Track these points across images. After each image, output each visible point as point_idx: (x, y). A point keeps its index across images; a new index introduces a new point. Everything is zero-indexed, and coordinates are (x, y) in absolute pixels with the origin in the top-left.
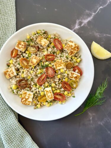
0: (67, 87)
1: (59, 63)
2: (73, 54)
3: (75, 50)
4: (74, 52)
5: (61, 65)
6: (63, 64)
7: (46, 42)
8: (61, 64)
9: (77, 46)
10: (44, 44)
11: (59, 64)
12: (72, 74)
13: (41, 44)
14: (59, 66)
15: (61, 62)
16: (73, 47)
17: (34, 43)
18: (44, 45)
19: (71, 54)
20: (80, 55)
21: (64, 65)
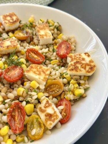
0: (16, 118)
1: (41, 70)
2: (77, 71)
3: (85, 68)
4: (80, 70)
5: (40, 74)
6: (46, 75)
7: (47, 34)
8: (42, 73)
9: (92, 64)
10: (42, 35)
11: (38, 71)
12: (47, 105)
13: (39, 31)
14: (35, 72)
15: (45, 71)
16: (83, 62)
17: (32, 31)
18: (40, 35)
19: (72, 70)
20: (87, 86)
21: (45, 78)
